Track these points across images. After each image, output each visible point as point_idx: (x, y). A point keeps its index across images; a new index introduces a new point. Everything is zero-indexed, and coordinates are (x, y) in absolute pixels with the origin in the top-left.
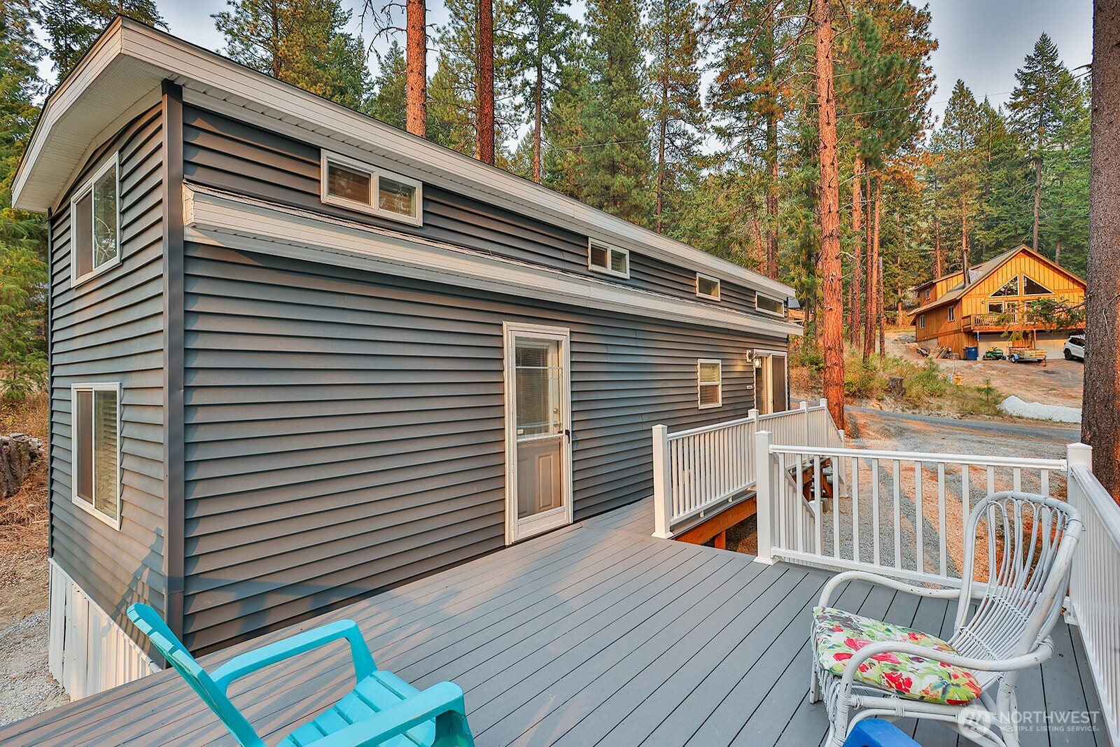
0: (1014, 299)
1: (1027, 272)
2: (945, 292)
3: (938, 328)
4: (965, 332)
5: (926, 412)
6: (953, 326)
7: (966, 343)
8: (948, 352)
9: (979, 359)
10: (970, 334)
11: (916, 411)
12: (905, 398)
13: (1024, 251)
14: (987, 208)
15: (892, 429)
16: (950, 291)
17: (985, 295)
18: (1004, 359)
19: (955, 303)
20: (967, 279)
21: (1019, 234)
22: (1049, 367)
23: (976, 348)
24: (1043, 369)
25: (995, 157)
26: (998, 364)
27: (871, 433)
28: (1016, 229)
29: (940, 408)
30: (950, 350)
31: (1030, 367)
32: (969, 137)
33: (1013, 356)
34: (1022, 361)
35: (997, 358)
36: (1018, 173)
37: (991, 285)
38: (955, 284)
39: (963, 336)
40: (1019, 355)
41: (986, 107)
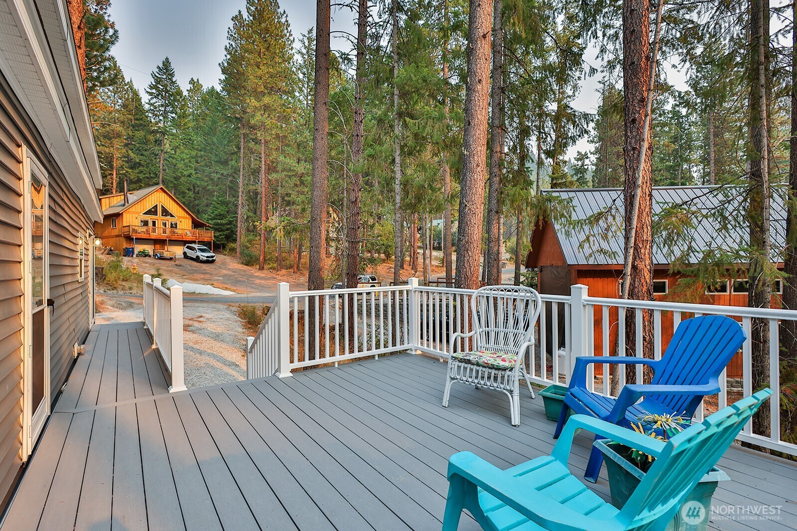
0: (156, 218)
1: (163, 202)
2: (108, 207)
3: (103, 232)
4: (124, 237)
5: (122, 291)
6: (116, 232)
7: (125, 245)
8: (111, 250)
9: (135, 256)
10: (129, 238)
11: (115, 292)
12: (105, 282)
13: (161, 189)
14: (132, 155)
15: (123, 303)
16: (112, 207)
17: (138, 213)
18: (150, 256)
19: (118, 215)
20: (126, 200)
21: (151, 177)
22: (177, 262)
23: (133, 249)
24: (174, 263)
25: (137, 122)
26: (147, 259)
27: (110, 308)
28: (150, 173)
29: (130, 289)
30: (112, 249)
31: (168, 262)
32: (120, 101)
33: (157, 255)
34: (162, 258)
35: (146, 256)
36: (151, 138)
37: (142, 207)
38: (115, 202)
39: (123, 240)
40: (160, 254)
41: (130, 84)
